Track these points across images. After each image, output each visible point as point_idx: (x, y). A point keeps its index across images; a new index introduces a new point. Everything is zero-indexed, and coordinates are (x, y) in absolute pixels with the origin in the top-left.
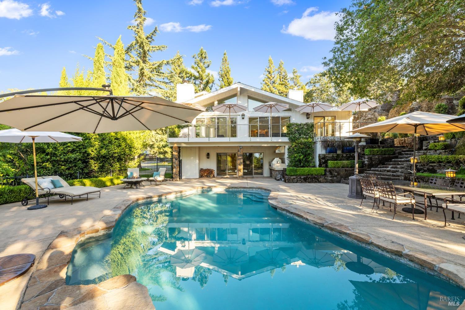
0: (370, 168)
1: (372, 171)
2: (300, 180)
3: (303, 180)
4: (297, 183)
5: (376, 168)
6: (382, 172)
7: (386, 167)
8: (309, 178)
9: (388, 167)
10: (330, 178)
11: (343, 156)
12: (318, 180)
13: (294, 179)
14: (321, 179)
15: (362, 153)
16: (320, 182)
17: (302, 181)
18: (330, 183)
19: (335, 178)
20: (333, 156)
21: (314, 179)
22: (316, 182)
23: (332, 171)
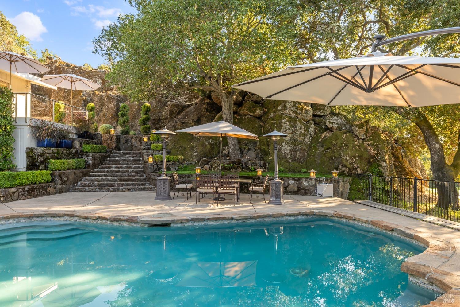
0: (94, 169)
1: (96, 172)
2: (23, 195)
3: (26, 194)
4: (17, 199)
5: (98, 168)
6: (110, 173)
7: (109, 168)
8: (35, 189)
9: (112, 168)
10: (60, 186)
11: (63, 152)
12: (46, 192)
13: (14, 193)
14: (50, 189)
15: (80, 149)
16: (49, 194)
17: (26, 196)
18: (59, 193)
19: (64, 185)
20: (53, 153)
21: (41, 190)
22: (44, 195)
23: (62, 175)
